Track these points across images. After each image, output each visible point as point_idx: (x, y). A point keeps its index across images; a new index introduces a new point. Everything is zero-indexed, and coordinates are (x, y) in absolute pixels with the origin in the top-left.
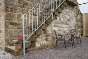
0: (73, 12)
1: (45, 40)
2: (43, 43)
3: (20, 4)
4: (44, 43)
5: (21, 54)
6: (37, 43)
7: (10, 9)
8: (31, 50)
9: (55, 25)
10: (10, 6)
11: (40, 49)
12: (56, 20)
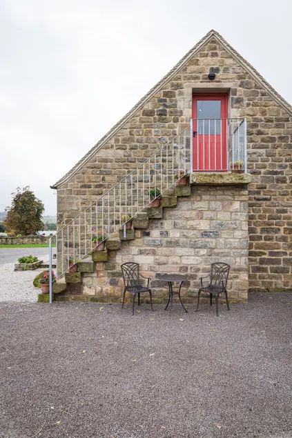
0: (236, 205)
1: (108, 284)
2: (102, 290)
3: (84, 206)
4: (104, 289)
5: (45, 302)
6: (85, 288)
7: (65, 219)
8: (73, 297)
9: (140, 250)
10: (66, 214)
11: (93, 299)
12: (147, 238)
